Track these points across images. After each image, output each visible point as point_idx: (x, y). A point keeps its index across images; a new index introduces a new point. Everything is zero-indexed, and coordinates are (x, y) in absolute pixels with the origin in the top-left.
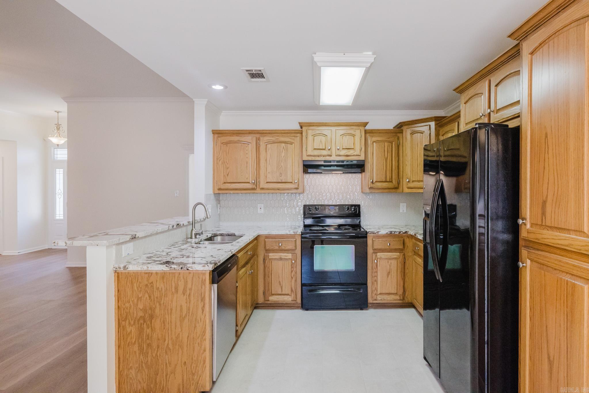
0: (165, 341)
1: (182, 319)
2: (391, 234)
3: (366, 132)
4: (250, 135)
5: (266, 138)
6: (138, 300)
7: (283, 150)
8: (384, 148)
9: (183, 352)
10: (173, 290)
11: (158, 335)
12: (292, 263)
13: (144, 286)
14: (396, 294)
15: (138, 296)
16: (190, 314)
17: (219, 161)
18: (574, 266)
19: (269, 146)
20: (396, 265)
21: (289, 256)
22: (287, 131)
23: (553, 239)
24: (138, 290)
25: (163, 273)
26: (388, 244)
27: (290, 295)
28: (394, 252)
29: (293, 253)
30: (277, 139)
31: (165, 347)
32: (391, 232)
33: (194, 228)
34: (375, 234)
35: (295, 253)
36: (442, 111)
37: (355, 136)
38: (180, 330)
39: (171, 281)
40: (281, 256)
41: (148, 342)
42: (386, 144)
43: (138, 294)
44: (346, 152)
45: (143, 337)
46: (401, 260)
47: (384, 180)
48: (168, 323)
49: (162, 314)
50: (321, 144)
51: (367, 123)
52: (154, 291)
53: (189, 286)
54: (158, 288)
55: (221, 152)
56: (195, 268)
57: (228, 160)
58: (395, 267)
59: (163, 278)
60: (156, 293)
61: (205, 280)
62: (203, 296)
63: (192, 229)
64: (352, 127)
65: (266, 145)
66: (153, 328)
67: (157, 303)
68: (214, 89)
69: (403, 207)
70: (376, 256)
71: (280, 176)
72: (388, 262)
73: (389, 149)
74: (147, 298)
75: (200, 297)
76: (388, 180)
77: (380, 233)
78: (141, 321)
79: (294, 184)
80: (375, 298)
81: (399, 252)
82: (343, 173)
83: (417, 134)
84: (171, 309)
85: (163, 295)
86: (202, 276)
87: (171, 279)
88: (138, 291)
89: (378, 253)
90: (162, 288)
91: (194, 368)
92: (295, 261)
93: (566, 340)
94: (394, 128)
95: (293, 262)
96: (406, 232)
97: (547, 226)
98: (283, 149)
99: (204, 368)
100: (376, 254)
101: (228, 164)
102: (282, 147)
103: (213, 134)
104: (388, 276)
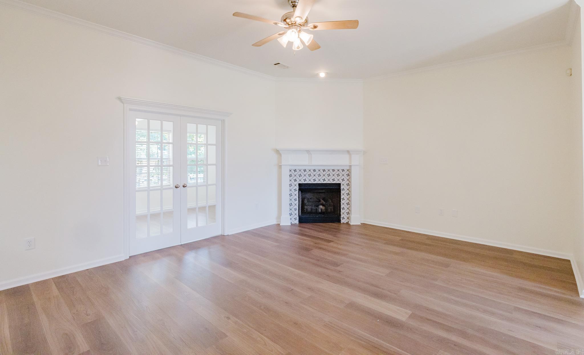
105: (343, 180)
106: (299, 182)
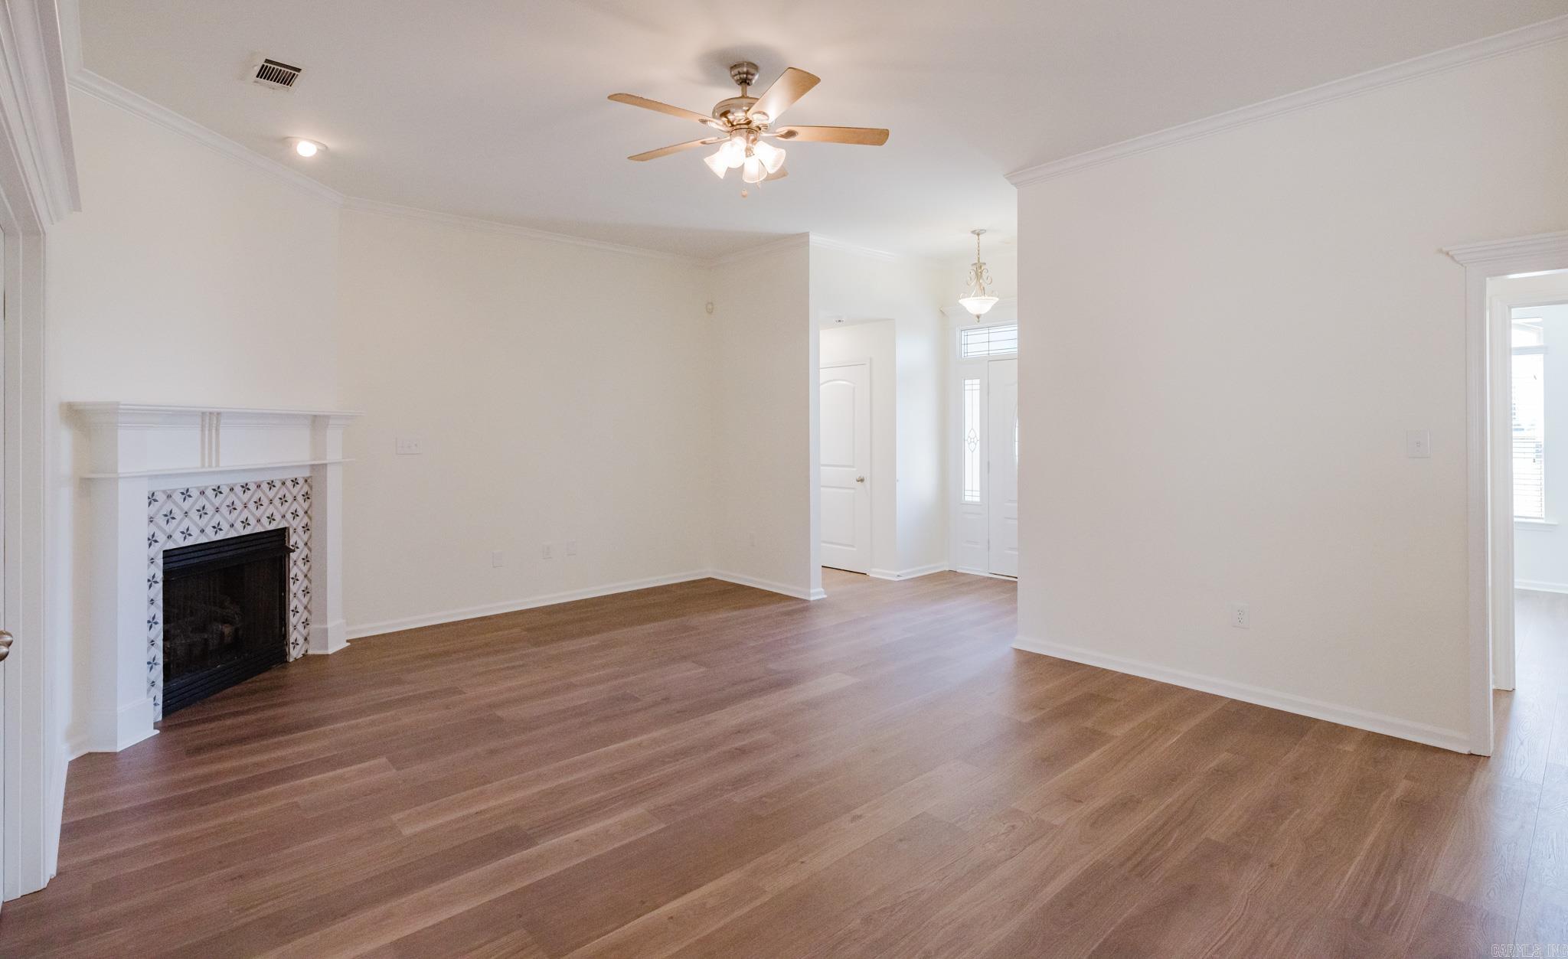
105: (295, 515)
106: (166, 543)
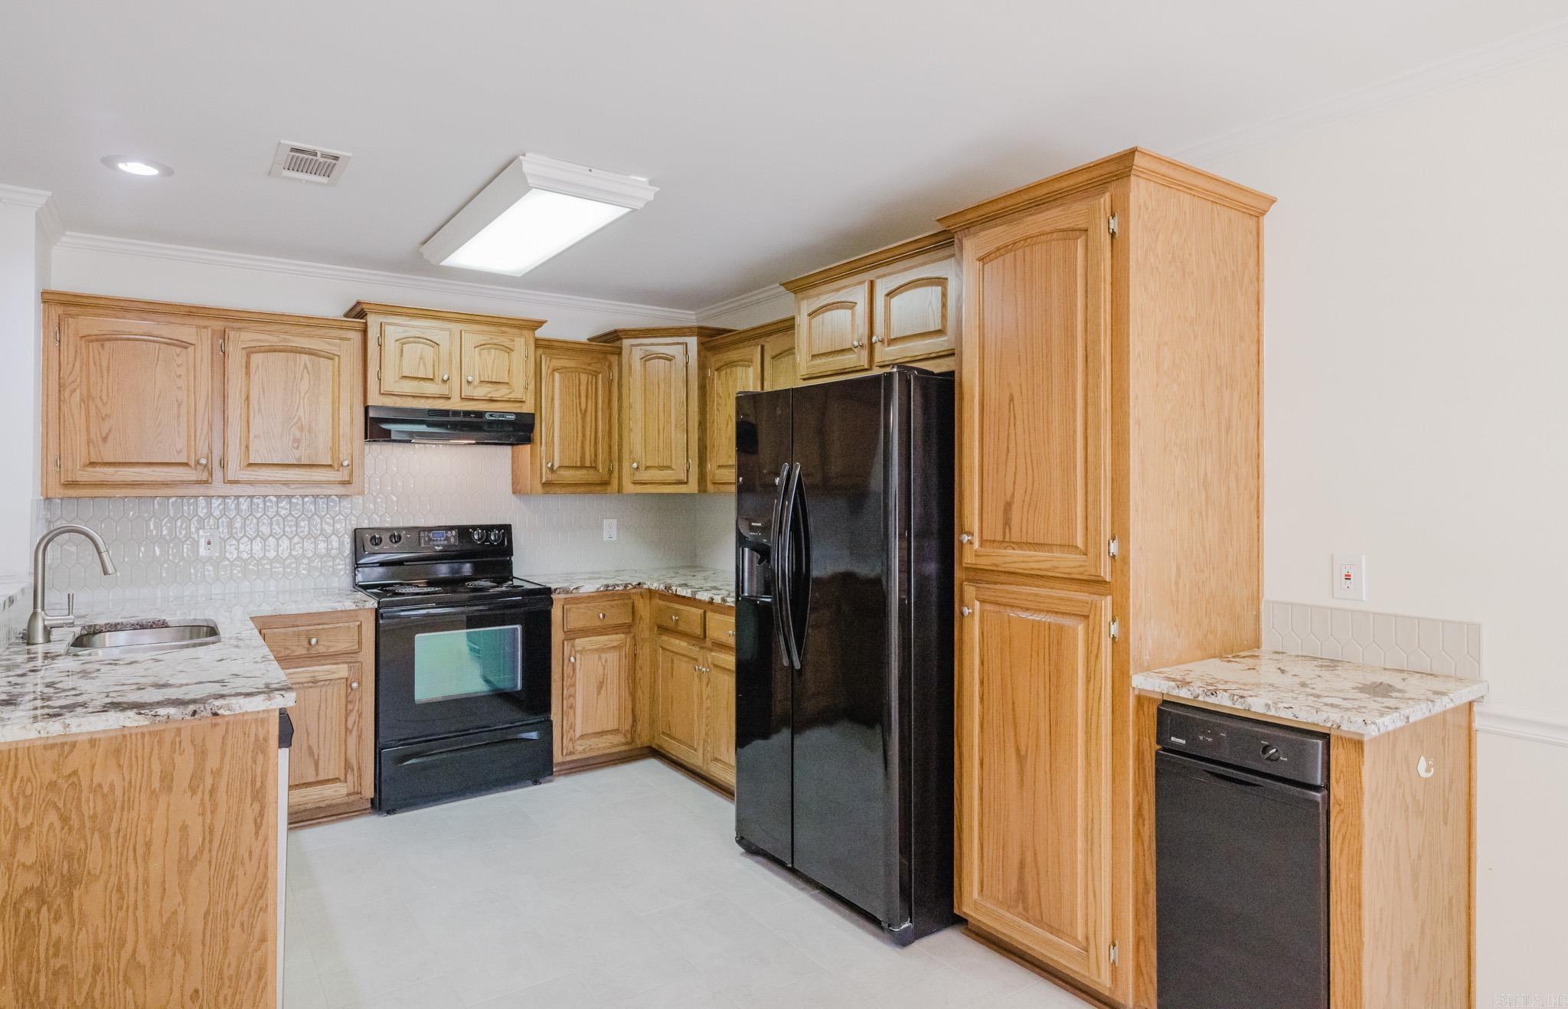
0: (122, 945)
1: (186, 865)
2: (607, 590)
3: (539, 344)
4: (188, 320)
5: (249, 337)
6: (15, 838)
7: (303, 371)
8: (579, 385)
9: (187, 963)
10: (156, 785)
11: (96, 933)
12: (349, 690)
13: (41, 787)
14: (616, 731)
15: (17, 824)
16: (216, 844)
17: (71, 395)
18: (1061, 599)
19: (257, 359)
20: (616, 663)
21: (342, 670)
22: (316, 322)
23: (1024, 562)
24: (16, 805)
25: (116, 737)
26: (601, 615)
27: (342, 779)
28: (612, 634)
29: (350, 662)
30: (285, 340)
31: (122, 967)
32: (608, 586)
33: (43, 609)
34: (572, 593)
35: (357, 662)
36: (693, 313)
37: (512, 353)
38: (179, 898)
39: (146, 759)
40: (317, 674)
41: (56, 963)
42: (584, 378)
43: (16, 819)
44: (489, 390)
45: (35, 953)
46: (627, 651)
47: (579, 465)
48: (136, 889)
49: (114, 865)
50: (422, 366)
51: (540, 324)
52: (83, 799)
53: (212, 762)
54: (100, 786)
55: (78, 365)
56: (240, 707)
57: (104, 392)
58: (615, 667)
59: (117, 752)
60: (91, 804)
61: (266, 740)
62: (258, 784)
63: (34, 614)
64: (504, 329)
65: (248, 357)
66: (76, 916)
67: (93, 833)
68: (123, 171)
69: (610, 529)
70: (573, 646)
71: (293, 447)
72: (600, 658)
73: (590, 390)
74: (52, 824)
75: (249, 790)
76: (588, 464)
77: (581, 591)
78: (26, 904)
79: (338, 470)
80: (571, 748)
81: (623, 633)
82: (478, 444)
83: (657, 360)
84: (148, 845)
85: (119, 805)
86: (257, 729)
87: (147, 751)
88: (17, 809)
89: (577, 641)
90: (112, 786)
91: (225, 999)
92: (359, 684)
93: (1048, 714)
94: (590, 340)
95: (355, 685)
96: (639, 584)
97: (1013, 542)
98: (305, 371)
99: (260, 990)
100: (572, 641)
101: (104, 404)
102: (302, 364)
103: (44, 302)
104: (599, 693)
